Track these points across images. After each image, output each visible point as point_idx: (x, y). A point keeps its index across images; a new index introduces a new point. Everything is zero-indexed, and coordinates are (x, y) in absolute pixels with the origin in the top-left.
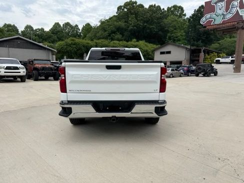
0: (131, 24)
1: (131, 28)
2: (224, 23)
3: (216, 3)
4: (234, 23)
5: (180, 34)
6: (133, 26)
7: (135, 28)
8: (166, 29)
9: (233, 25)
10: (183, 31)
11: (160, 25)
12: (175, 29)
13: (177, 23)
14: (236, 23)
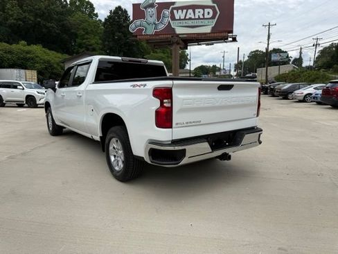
0: (12, 16)
1: (11, 21)
2: (157, 34)
3: (146, 8)
4: (168, 36)
5: (94, 41)
6: (15, 19)
7: (20, 22)
8: (73, 31)
9: (167, 38)
10: (97, 37)
11: (63, 25)
12: (87, 33)
13: (89, 25)
14: (170, 36)
